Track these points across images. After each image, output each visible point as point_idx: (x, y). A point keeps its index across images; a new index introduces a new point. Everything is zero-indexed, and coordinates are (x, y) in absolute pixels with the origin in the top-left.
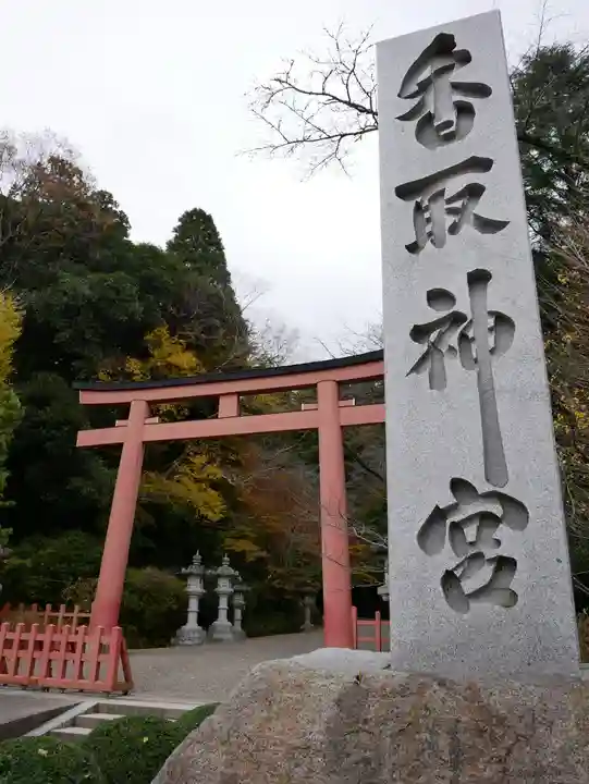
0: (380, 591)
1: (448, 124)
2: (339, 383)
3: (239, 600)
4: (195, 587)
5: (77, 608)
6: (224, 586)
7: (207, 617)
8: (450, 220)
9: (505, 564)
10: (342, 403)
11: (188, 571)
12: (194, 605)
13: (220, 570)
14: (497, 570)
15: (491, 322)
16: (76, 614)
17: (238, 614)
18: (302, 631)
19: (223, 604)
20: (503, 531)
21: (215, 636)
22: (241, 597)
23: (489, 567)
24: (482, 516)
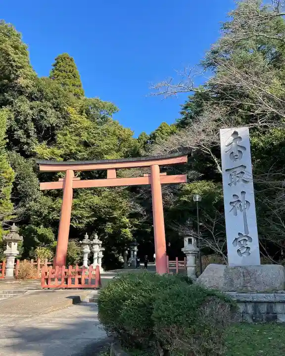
0: (183, 250)
1: (237, 155)
4: (86, 249)
6: (96, 248)
8: (237, 179)
9: (248, 248)
10: (161, 174)
11: (83, 242)
13: (94, 241)
15: (245, 202)
17: (100, 261)
19: (96, 256)
20: (248, 242)
22: (101, 253)
23: (246, 249)
24: (244, 240)
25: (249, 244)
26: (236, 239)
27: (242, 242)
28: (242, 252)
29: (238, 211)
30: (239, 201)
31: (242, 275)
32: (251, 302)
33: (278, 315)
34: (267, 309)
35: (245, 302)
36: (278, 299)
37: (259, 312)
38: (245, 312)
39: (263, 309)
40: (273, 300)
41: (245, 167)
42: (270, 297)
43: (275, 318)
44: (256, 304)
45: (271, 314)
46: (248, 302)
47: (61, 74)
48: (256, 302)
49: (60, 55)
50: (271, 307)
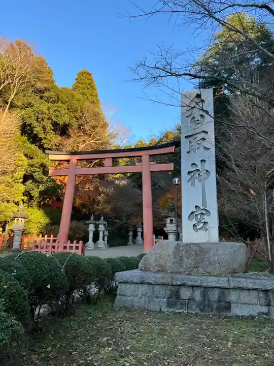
0: (165, 229)
1: (198, 120)
2: (150, 156)
3: (106, 233)
4: (91, 228)
5: (52, 236)
6: (101, 227)
7: (96, 239)
8: (198, 146)
9: (205, 223)
10: (151, 163)
11: (89, 222)
12: (91, 235)
13: (100, 222)
14: (204, 224)
15: (205, 172)
16: (52, 238)
17: (106, 238)
18: (128, 245)
19: (101, 234)
20: (205, 217)
21: (99, 246)
22: (107, 232)
23: (202, 224)
24: (201, 213)
25: (206, 218)
26: (192, 213)
27: (199, 217)
28: (198, 227)
29: (197, 181)
30: (198, 170)
31: (194, 253)
32: (199, 286)
33: (233, 306)
34: (219, 297)
35: (193, 287)
36: (232, 285)
37: (209, 300)
38: (191, 299)
39: (214, 296)
40: (226, 285)
41: (207, 133)
42: (223, 282)
43: (228, 308)
44: (206, 289)
45: (223, 303)
46: (195, 286)
47: (81, 86)
48: (205, 287)
49: (82, 70)
50: (224, 294)
